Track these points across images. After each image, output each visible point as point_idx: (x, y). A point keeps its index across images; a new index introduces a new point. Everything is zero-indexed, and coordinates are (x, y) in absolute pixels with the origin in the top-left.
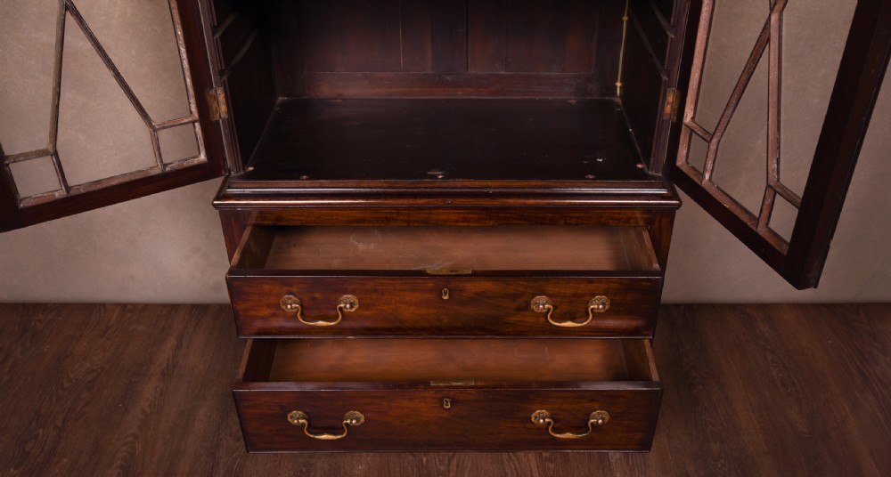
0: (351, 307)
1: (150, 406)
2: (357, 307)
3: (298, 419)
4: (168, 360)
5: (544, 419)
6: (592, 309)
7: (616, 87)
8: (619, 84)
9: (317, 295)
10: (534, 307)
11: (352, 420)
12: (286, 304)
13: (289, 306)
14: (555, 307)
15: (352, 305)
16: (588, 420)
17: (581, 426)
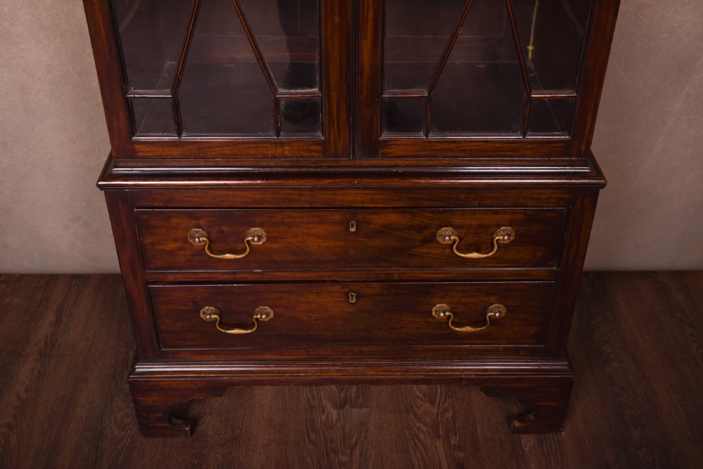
0: (259, 240)
1: (26, 390)
2: (264, 240)
3: (210, 315)
4: (47, 336)
5: (444, 313)
6: (497, 240)
7: (528, 50)
8: (531, 48)
9: (225, 229)
10: (439, 239)
11: (262, 315)
12: (194, 238)
13: (197, 240)
14: (461, 239)
15: (260, 238)
16: (486, 314)
17: (479, 320)
